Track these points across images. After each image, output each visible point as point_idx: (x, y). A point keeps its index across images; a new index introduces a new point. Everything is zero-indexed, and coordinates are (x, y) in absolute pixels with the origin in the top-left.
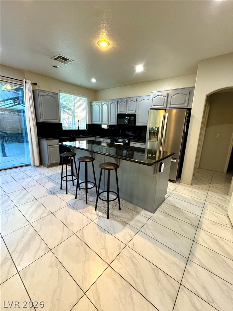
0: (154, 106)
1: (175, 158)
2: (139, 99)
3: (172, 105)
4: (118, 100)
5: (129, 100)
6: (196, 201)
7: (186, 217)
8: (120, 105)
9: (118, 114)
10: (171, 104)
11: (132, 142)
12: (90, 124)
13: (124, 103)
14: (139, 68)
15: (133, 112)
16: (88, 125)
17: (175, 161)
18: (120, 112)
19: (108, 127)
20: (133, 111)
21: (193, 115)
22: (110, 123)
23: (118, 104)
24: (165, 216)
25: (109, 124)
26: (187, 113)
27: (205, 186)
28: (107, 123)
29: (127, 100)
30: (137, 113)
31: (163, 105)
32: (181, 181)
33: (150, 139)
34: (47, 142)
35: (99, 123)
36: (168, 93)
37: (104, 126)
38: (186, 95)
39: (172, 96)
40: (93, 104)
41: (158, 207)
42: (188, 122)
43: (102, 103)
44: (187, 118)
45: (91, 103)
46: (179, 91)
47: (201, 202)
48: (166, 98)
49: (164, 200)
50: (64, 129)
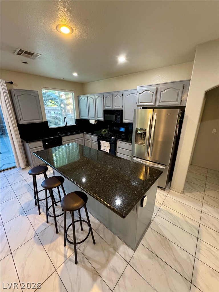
0: (141, 103)
1: (165, 165)
2: (125, 94)
3: (162, 102)
4: (104, 94)
5: (115, 94)
6: (189, 223)
7: (176, 260)
8: (106, 99)
9: (104, 109)
10: (160, 102)
11: (119, 141)
12: (79, 119)
13: (110, 98)
14: (122, 59)
15: (120, 108)
16: (77, 120)
17: (164, 168)
18: (106, 108)
19: (96, 122)
20: (119, 106)
21: (187, 116)
22: (98, 119)
23: (104, 98)
24: (150, 258)
25: (96, 120)
26: (180, 113)
27: (198, 195)
28: (95, 118)
29: (113, 95)
30: (123, 109)
31: (151, 102)
32: (171, 188)
33: (136, 141)
34: (29, 145)
35: (87, 118)
36: (157, 88)
37: (92, 122)
38: (179, 90)
39: (161, 92)
40: (81, 98)
41: (141, 238)
42: (180, 124)
43: (88, 97)
44: (179, 119)
45: (78, 97)
46: (171, 86)
47: (194, 225)
48: (154, 94)
49: (150, 223)
50: (50, 127)
